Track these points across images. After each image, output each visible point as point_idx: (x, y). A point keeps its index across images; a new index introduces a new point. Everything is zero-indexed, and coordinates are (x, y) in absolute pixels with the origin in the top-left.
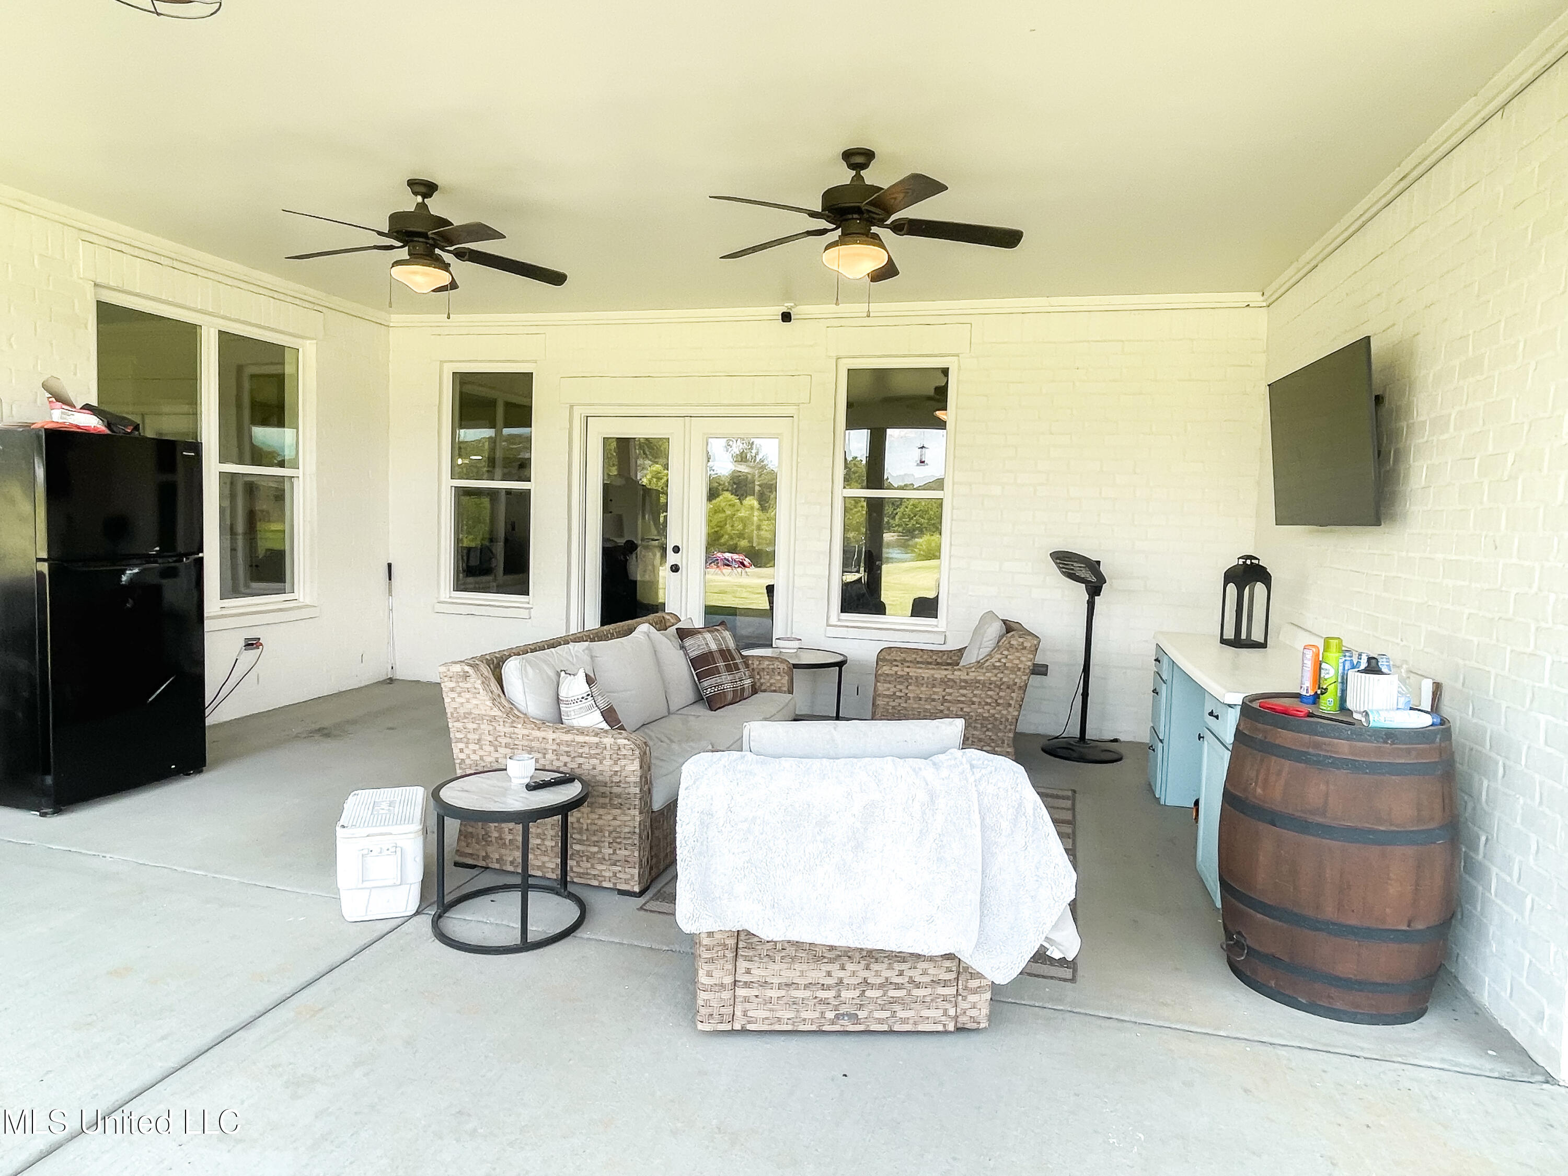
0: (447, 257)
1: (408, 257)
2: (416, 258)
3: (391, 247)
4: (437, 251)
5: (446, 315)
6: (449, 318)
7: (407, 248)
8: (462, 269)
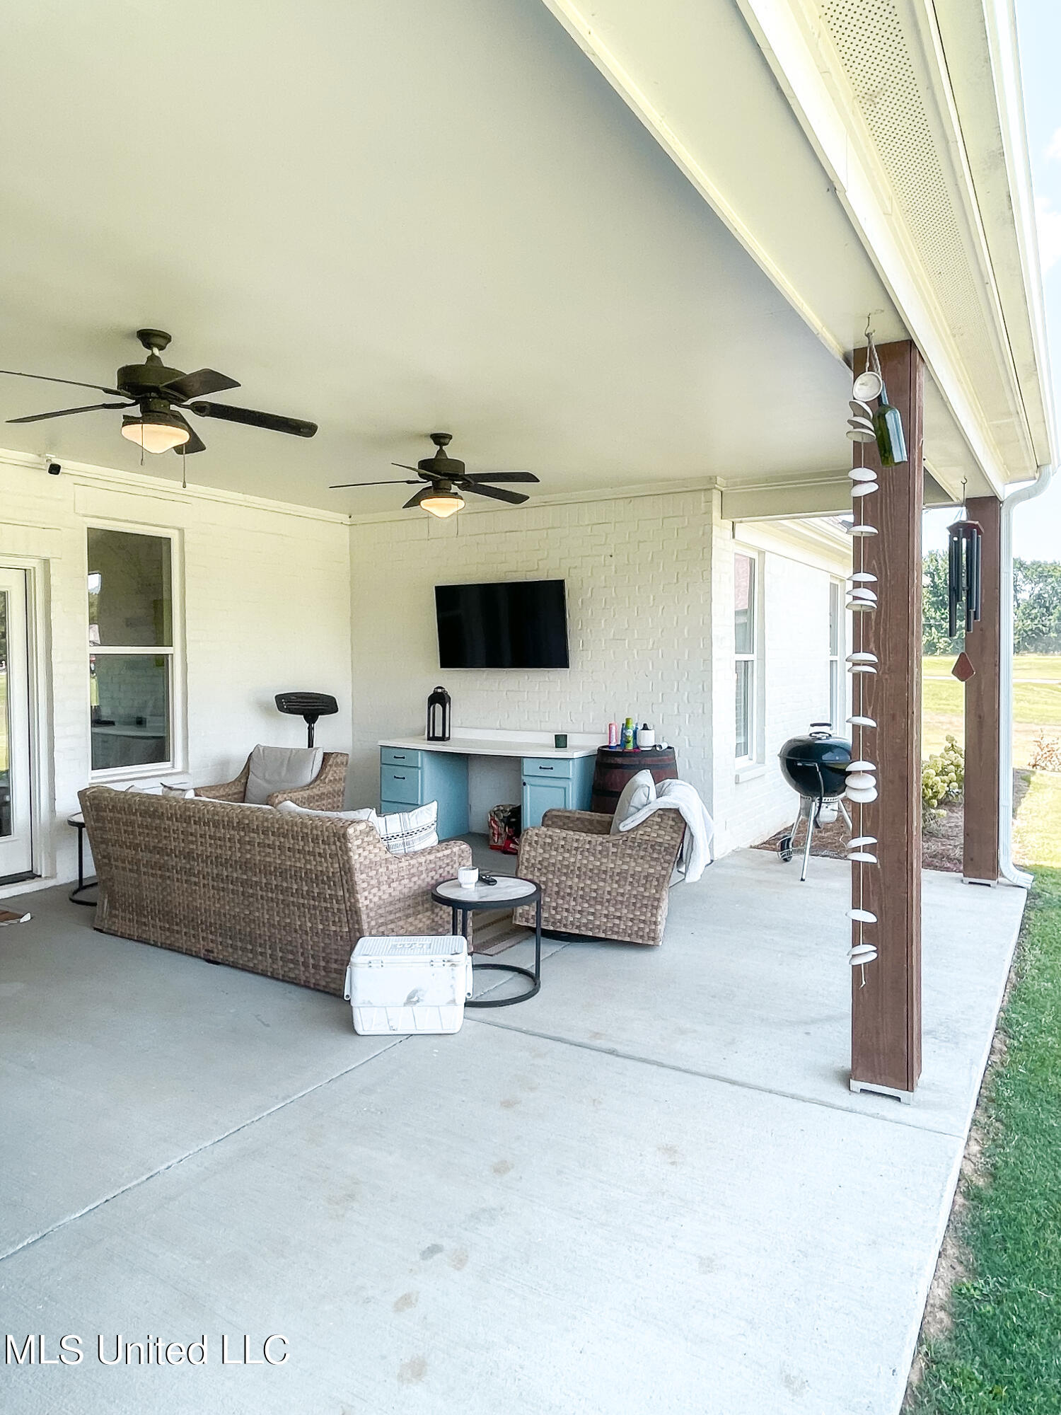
0: (187, 414)
1: (141, 415)
2: (150, 415)
3: (123, 406)
4: (173, 407)
5: (182, 483)
6: (184, 486)
7: (139, 405)
8: (205, 426)
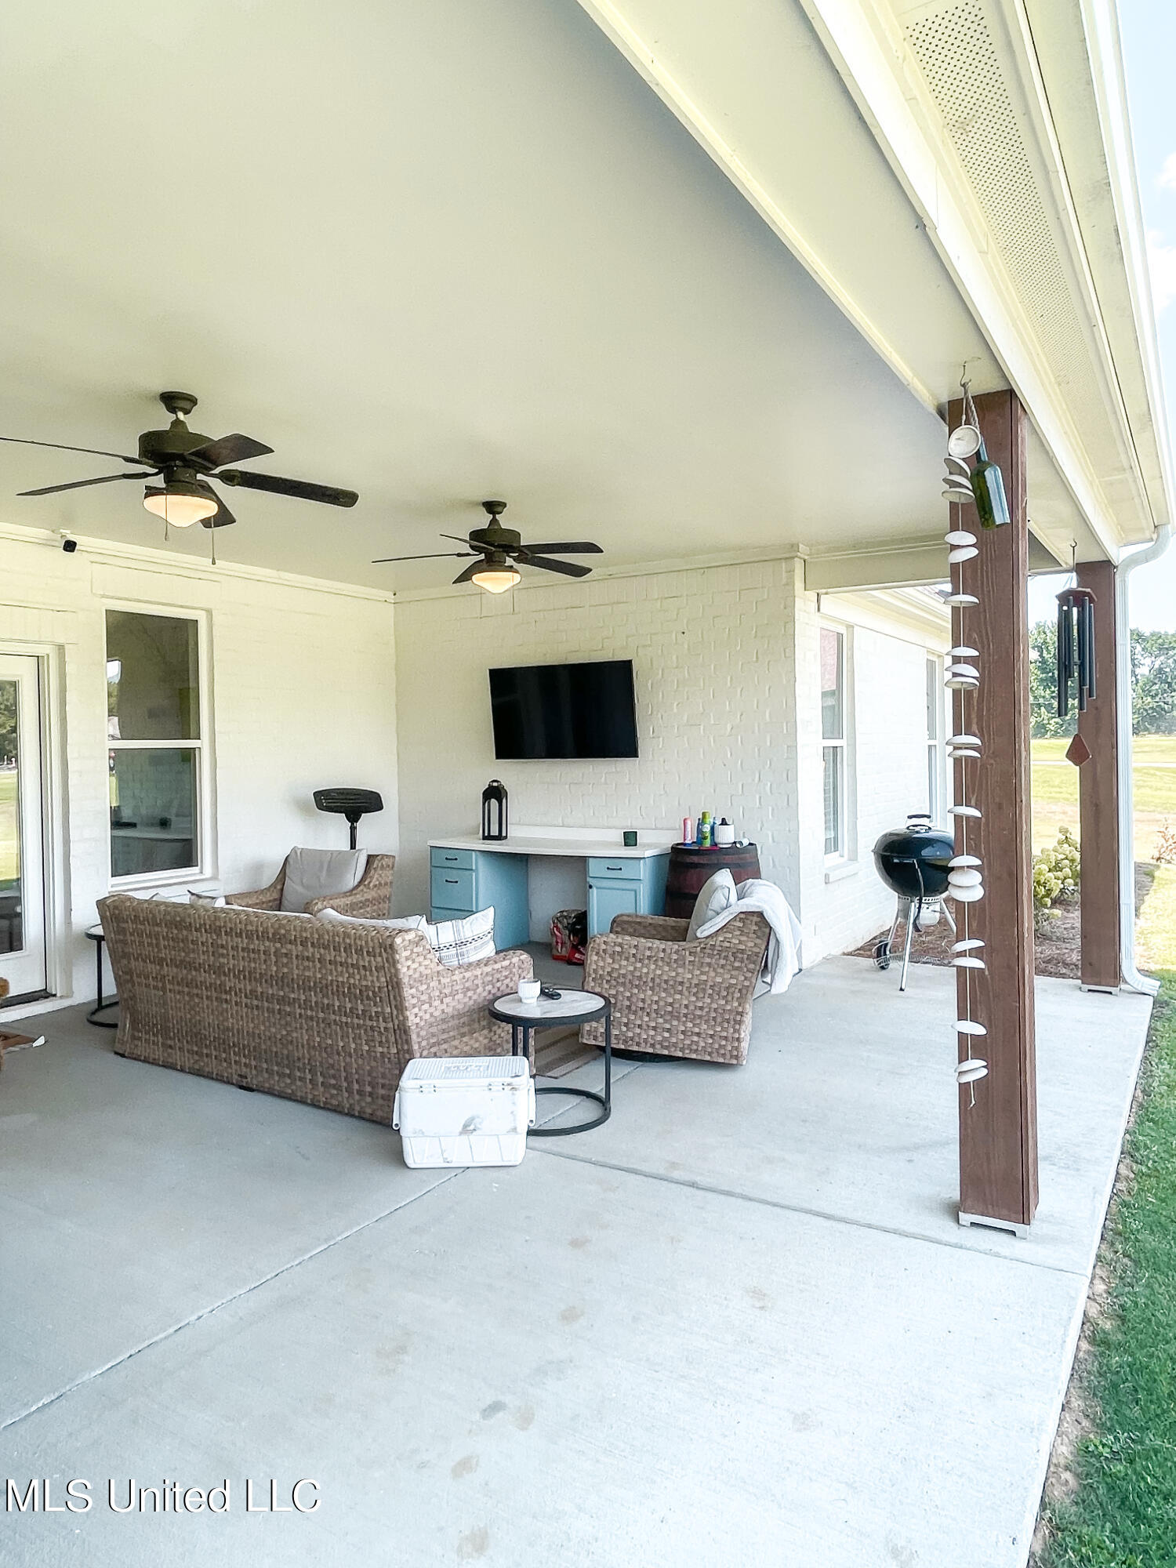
1: (164, 486)
2: (174, 486)
4: (200, 477)
5: (211, 560)
6: (214, 563)
7: (162, 475)
